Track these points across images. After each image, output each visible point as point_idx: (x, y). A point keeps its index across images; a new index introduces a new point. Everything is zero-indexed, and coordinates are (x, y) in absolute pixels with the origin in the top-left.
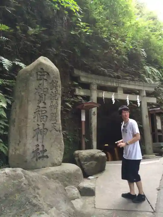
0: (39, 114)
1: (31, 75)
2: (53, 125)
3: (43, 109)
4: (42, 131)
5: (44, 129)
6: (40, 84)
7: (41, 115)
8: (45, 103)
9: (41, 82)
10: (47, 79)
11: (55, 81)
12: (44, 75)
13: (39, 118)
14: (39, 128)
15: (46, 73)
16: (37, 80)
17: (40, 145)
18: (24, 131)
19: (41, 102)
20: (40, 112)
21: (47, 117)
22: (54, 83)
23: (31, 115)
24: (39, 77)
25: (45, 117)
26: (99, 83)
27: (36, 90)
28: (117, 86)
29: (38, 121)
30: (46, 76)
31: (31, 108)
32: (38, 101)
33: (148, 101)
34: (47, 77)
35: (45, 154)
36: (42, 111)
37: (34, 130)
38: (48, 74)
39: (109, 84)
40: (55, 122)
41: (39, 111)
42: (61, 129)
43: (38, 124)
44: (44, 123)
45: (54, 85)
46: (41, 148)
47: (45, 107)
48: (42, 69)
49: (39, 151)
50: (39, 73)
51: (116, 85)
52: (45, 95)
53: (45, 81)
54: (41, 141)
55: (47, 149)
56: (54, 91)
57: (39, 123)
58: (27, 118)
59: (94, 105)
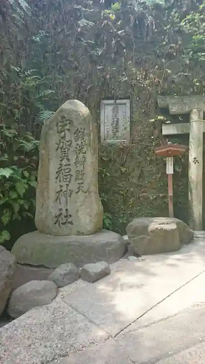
0: (62, 173)
2: (79, 185)
3: (66, 167)
5: (68, 190)
7: (64, 174)
8: (68, 160)
9: (63, 134)
10: (70, 128)
12: (66, 125)
14: (61, 190)
15: (68, 122)
16: (58, 132)
17: (64, 209)
18: (45, 194)
19: (64, 159)
21: (71, 176)
22: (80, 132)
23: (53, 176)
24: (60, 128)
25: (69, 176)
27: (57, 146)
29: (60, 181)
30: (68, 125)
31: (53, 167)
32: (61, 157)
34: (69, 127)
35: (69, 220)
36: (65, 170)
37: (56, 193)
38: (71, 122)
40: (82, 181)
41: (62, 170)
43: (60, 186)
44: (68, 183)
45: (80, 134)
46: (64, 212)
47: (70, 165)
48: (63, 117)
49: (62, 216)
50: (60, 124)
52: (68, 149)
53: (67, 131)
54: (65, 205)
55: (72, 215)
56: (79, 142)
57: (62, 184)
58: (48, 179)
59: (179, 149)
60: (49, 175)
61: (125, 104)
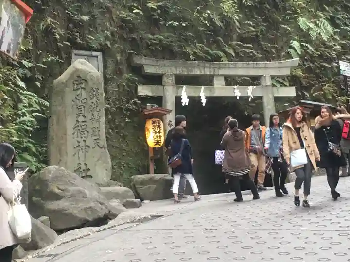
0: (79, 129)
1: (66, 86)
2: (95, 141)
3: (83, 124)
4: (83, 148)
5: (86, 146)
6: (78, 95)
7: (81, 130)
8: (84, 116)
9: (78, 92)
10: (85, 88)
11: (95, 88)
12: (82, 83)
13: (79, 134)
14: (79, 146)
15: (83, 81)
16: (74, 90)
17: (82, 163)
18: (63, 149)
19: (80, 115)
20: (80, 128)
21: (88, 132)
22: (94, 91)
23: (70, 131)
24: (76, 86)
25: (85, 133)
26: (178, 73)
27: (73, 103)
28: (212, 73)
29: (78, 137)
30: (84, 84)
31: (70, 123)
32: (77, 114)
33: (276, 95)
34: (85, 86)
35: (88, 174)
36: (81, 126)
37: (74, 148)
38: (86, 81)
39: (197, 72)
40: (98, 138)
41: (78, 126)
42: (106, 145)
43: (78, 141)
44: (85, 139)
45: (94, 93)
46: (83, 167)
47: (85, 122)
48: (79, 76)
49: (81, 170)
50: (75, 83)
51: (210, 72)
52: (84, 107)
53: (83, 90)
54: (83, 159)
55: (90, 169)
56: (94, 101)
57: (79, 139)
58: (66, 135)
59: (160, 111)
60: (66, 131)
61: (97, 57)
